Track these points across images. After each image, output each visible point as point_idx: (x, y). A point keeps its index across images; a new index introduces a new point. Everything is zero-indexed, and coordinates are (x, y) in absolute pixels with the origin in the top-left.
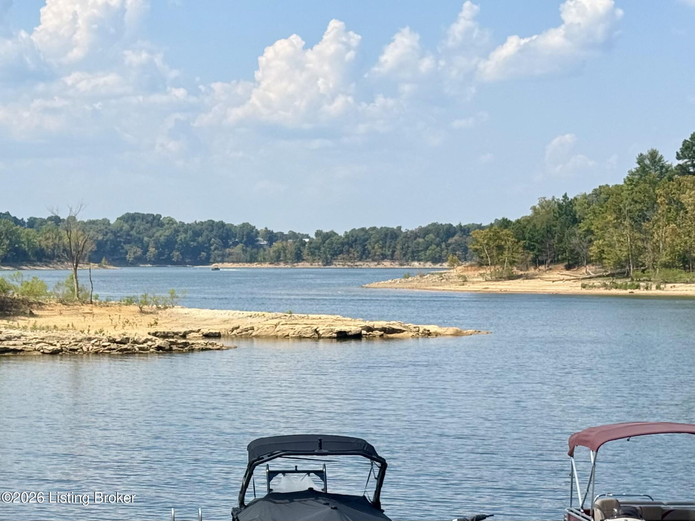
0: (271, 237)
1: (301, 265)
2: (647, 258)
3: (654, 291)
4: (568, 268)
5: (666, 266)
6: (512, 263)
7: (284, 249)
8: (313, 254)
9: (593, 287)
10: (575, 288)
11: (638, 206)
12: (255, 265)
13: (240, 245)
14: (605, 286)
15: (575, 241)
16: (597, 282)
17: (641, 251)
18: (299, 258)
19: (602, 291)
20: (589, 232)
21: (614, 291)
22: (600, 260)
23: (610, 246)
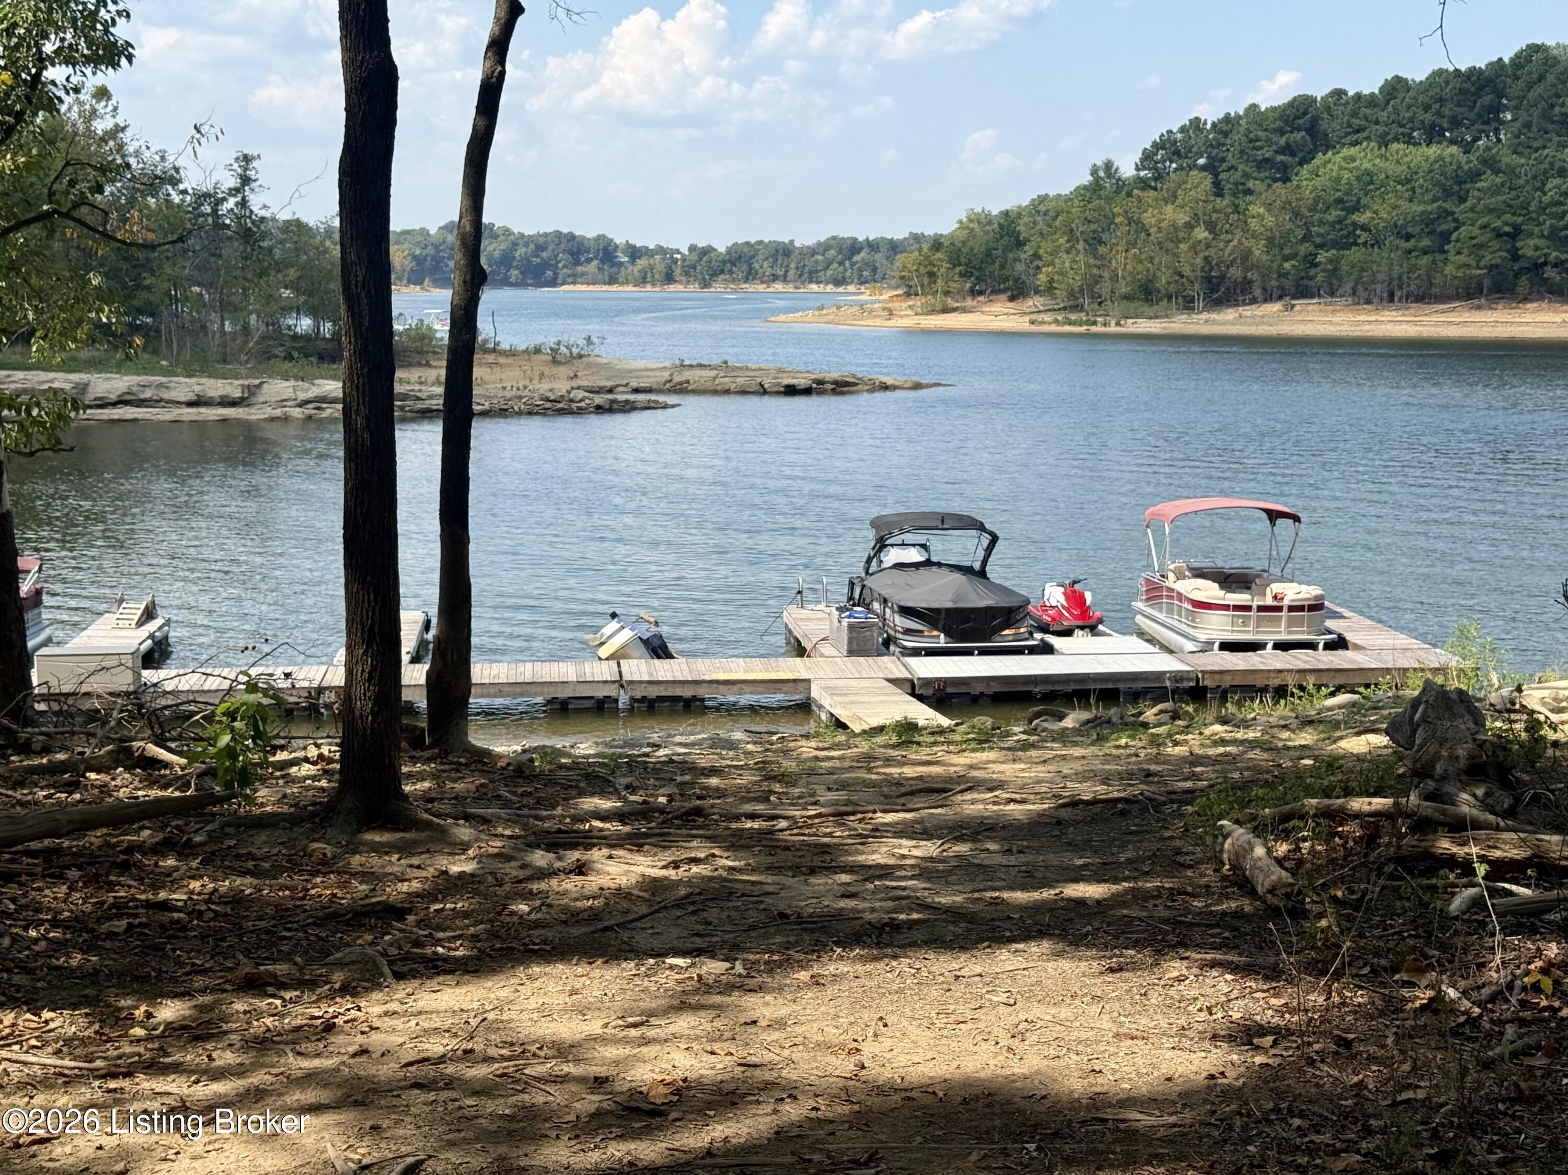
0: (635, 253)
1: (672, 288)
2: (1104, 288)
3: (1113, 329)
4: (1012, 299)
5: (1127, 297)
6: (947, 293)
7: (652, 268)
8: (687, 274)
9: (1043, 323)
10: (1020, 323)
11: (1093, 227)
12: (615, 288)
13: (595, 262)
14: (1056, 321)
15: (1020, 267)
16: (1047, 317)
17: (1097, 279)
18: (669, 278)
19: (1054, 328)
20: (1036, 256)
21: (1067, 328)
22: (1050, 290)
23: (1061, 274)
